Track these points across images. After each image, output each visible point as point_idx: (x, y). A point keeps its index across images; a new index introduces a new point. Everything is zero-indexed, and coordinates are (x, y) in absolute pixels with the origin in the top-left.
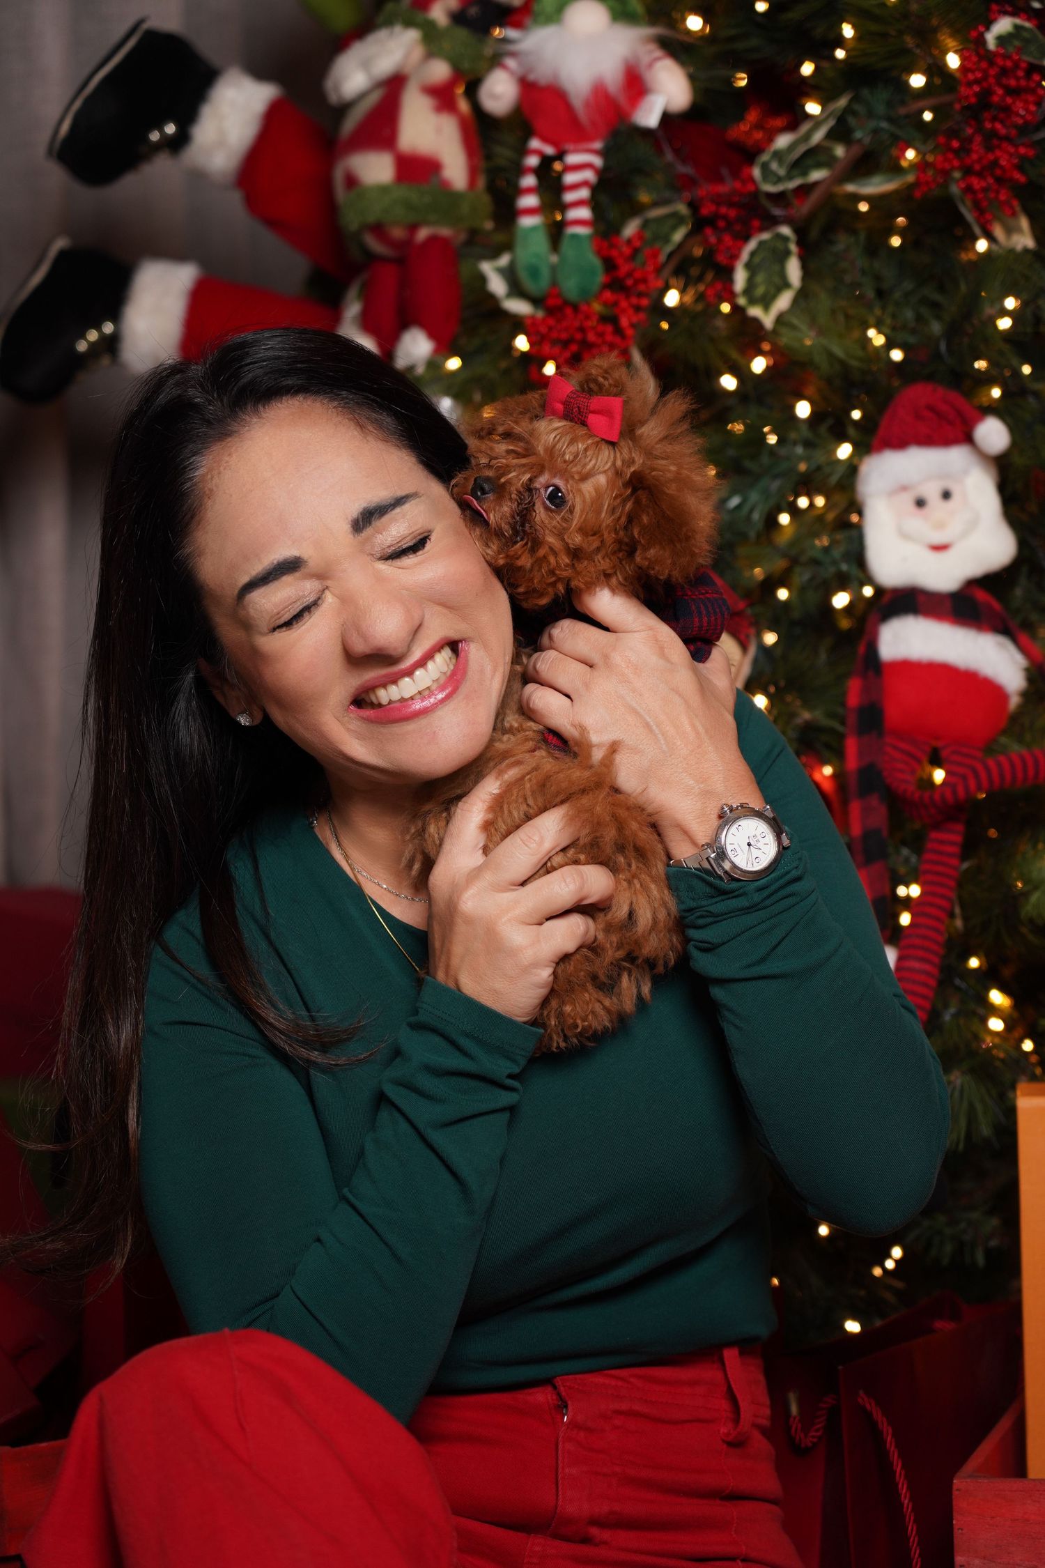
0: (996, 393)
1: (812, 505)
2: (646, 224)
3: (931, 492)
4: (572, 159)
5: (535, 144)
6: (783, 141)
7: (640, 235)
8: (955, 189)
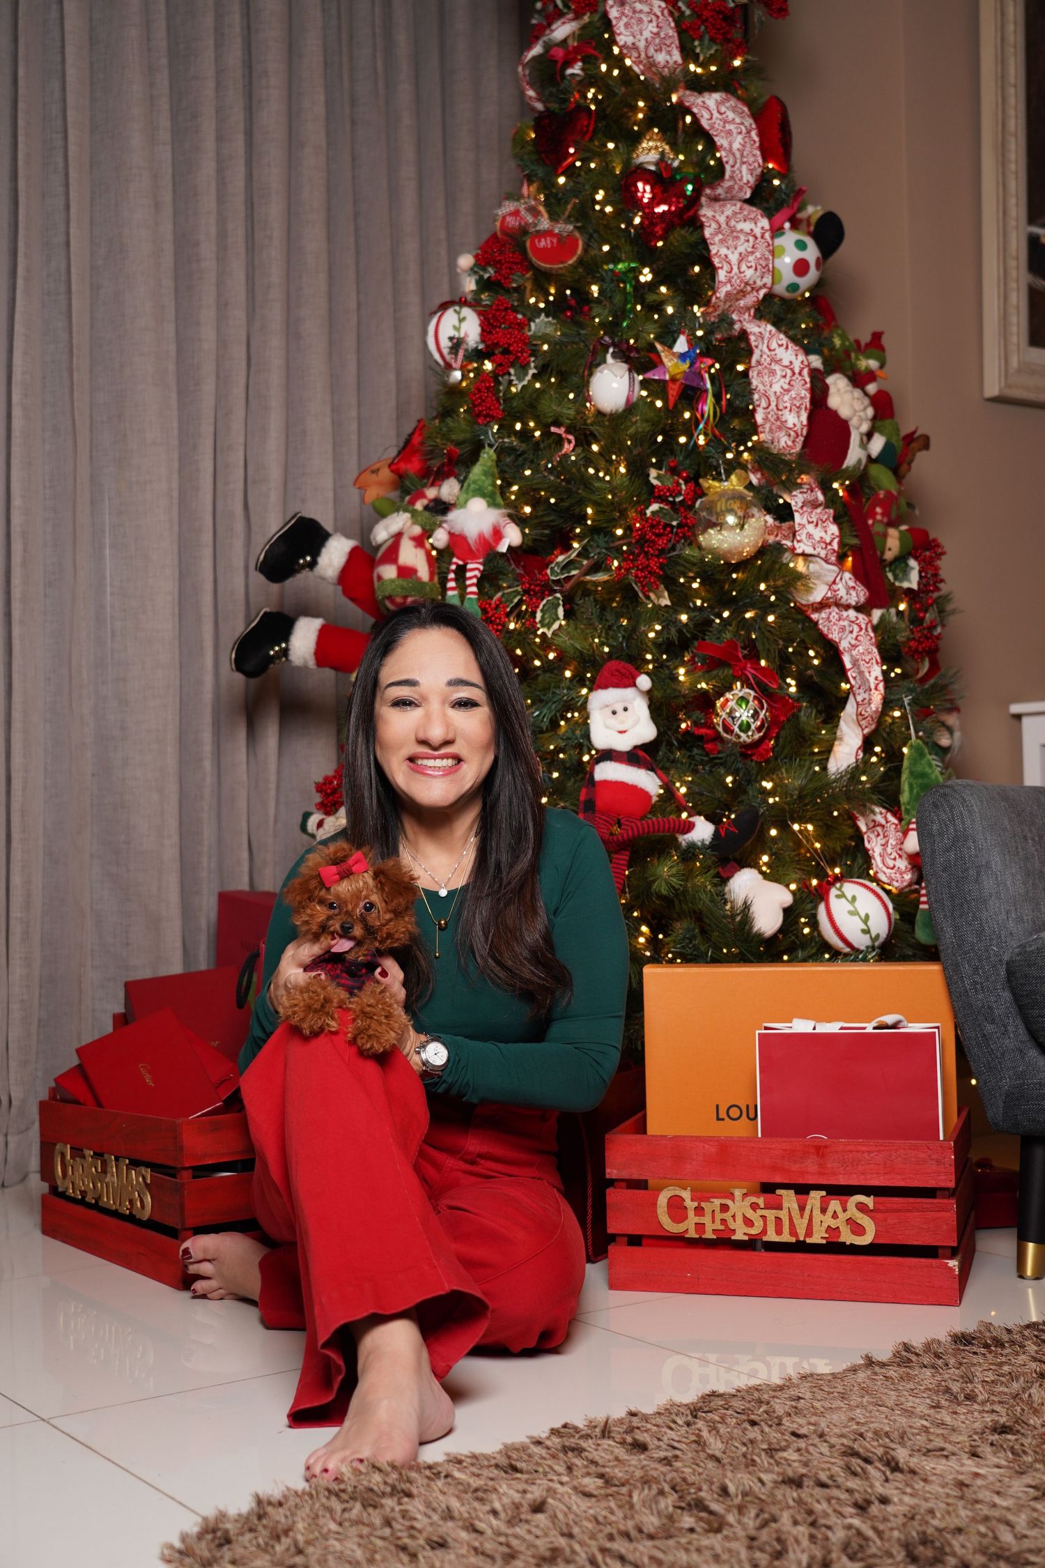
0: (651, 666)
1: (573, 716)
2: (503, 594)
3: (619, 709)
4: (469, 566)
5: (455, 560)
6: (560, 558)
7: (499, 600)
8: (631, 578)
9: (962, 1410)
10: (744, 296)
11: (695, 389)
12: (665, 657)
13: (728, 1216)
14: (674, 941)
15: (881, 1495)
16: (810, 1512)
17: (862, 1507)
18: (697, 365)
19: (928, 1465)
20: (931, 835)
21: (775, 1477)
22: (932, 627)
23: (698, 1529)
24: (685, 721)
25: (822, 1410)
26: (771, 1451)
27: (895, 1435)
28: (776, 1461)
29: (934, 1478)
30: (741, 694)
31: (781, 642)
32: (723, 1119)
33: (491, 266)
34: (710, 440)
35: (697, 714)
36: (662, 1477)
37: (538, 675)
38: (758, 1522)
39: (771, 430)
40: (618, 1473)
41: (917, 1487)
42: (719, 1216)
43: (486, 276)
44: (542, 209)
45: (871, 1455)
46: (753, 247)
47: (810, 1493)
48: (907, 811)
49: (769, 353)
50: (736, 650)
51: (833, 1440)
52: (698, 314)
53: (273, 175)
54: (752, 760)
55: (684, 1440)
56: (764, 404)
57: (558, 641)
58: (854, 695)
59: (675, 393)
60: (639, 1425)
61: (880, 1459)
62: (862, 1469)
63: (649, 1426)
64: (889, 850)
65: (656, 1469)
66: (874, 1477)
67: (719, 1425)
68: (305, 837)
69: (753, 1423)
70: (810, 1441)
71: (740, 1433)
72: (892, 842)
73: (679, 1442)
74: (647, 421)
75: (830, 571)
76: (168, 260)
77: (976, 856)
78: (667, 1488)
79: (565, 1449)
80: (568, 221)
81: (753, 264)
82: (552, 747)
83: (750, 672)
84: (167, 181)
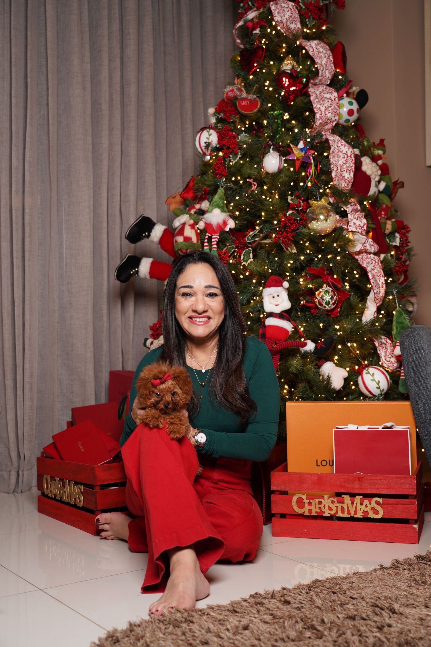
0: (289, 278)
1: (256, 299)
2: (227, 248)
3: (276, 296)
4: (213, 237)
5: (207, 234)
6: (251, 233)
7: (226, 250)
8: (280, 241)
9: (421, 588)
10: (327, 124)
11: (306, 163)
12: (294, 274)
13: (321, 506)
14: (299, 392)
15: (388, 623)
16: (359, 631)
17: (380, 629)
18: (308, 153)
19: (408, 611)
20: (406, 348)
21: (344, 616)
22: (405, 261)
23: (313, 637)
24: (303, 301)
25: (363, 587)
26: (342, 605)
27: (393, 598)
28: (344, 609)
29: (410, 616)
30: (326, 289)
31: (343, 268)
32: (319, 466)
33: (222, 112)
34: (313, 184)
35: (308, 298)
36: (297, 615)
37: (242, 282)
38: (337, 635)
39: (338, 180)
40: (279, 613)
41: (403, 620)
42: (318, 506)
43: (220, 117)
44: (243, 89)
45: (383, 606)
46: (331, 104)
47: (358, 623)
48: (395, 338)
49: (337, 148)
50: (324, 271)
51: (368, 600)
52: (308, 132)
53: (132, 75)
54: (330, 317)
55: (306, 600)
56: (335, 169)
57: (250, 267)
58: (373, 290)
59: (298, 165)
60: (287, 593)
61: (388, 608)
62: (380, 612)
63: (291, 594)
64: (388, 354)
65: (294, 612)
66: (385, 616)
67: (320, 594)
68: (145, 348)
69: (334, 593)
70: (358, 601)
71: (329, 597)
72: (389, 350)
73: (303, 600)
74: (287, 176)
75: (363, 238)
76: (89, 111)
77: (425, 357)
78: (299, 620)
79: (256, 603)
80: (254, 94)
81: (331, 111)
82: (247, 311)
83: (330, 280)
84: (88, 78)
